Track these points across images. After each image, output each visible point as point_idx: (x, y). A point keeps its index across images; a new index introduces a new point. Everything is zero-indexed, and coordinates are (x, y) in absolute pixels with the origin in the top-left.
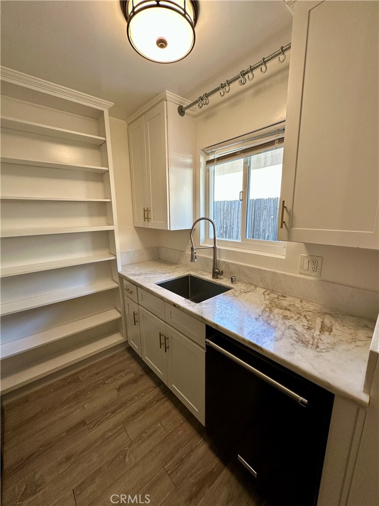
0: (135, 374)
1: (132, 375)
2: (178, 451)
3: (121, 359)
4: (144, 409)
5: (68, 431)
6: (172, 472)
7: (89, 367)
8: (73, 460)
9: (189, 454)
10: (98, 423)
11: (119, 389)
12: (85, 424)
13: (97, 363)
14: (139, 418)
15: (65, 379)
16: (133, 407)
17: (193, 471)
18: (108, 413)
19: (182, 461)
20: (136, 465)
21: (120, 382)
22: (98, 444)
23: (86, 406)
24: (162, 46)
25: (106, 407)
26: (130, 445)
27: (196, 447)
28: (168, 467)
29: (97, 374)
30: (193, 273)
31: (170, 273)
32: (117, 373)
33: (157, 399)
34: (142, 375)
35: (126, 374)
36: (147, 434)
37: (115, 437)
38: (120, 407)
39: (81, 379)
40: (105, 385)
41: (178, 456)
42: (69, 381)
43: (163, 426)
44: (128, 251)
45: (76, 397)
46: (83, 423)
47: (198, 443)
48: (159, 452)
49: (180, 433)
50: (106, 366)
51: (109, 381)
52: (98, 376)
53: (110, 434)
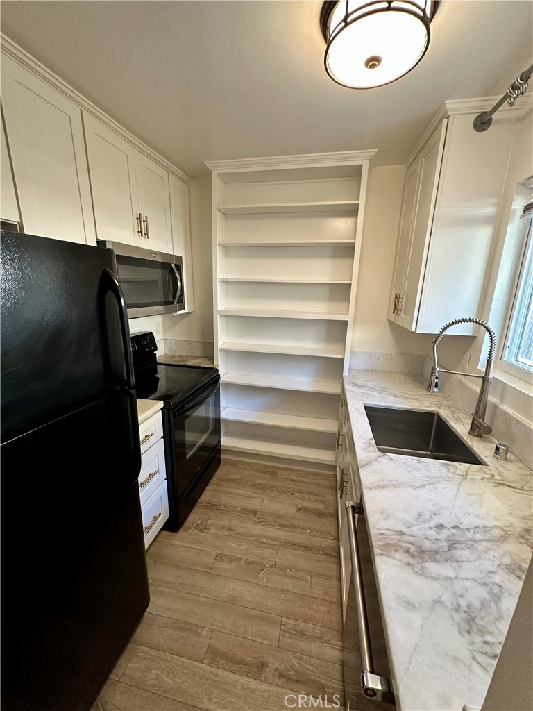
0: (325, 508)
1: (320, 507)
2: (306, 621)
3: (323, 482)
4: (307, 548)
5: (243, 509)
6: (285, 631)
7: (292, 470)
8: (231, 533)
9: (314, 638)
10: (264, 523)
11: (300, 509)
12: (255, 514)
13: (300, 471)
14: (297, 552)
15: (268, 467)
16: (299, 537)
17: (305, 657)
18: (276, 522)
19: (302, 634)
20: (263, 586)
21: (306, 504)
22: (251, 539)
23: (265, 501)
24: (373, 66)
25: (278, 516)
26: (272, 567)
27: (328, 642)
28: (286, 622)
29: (293, 480)
30: (444, 413)
31: (405, 398)
32: (310, 493)
33: (327, 552)
34: (330, 515)
35: (316, 501)
36: (292, 573)
37: (266, 547)
38: (288, 526)
39: (278, 475)
40: (291, 496)
41: (304, 625)
42: (269, 470)
43: (311, 582)
44: (371, 353)
45: (265, 488)
46: (254, 513)
47: (334, 642)
48: (289, 601)
49: (323, 609)
50: (305, 479)
51: (297, 495)
52: (293, 483)
53: (265, 540)
